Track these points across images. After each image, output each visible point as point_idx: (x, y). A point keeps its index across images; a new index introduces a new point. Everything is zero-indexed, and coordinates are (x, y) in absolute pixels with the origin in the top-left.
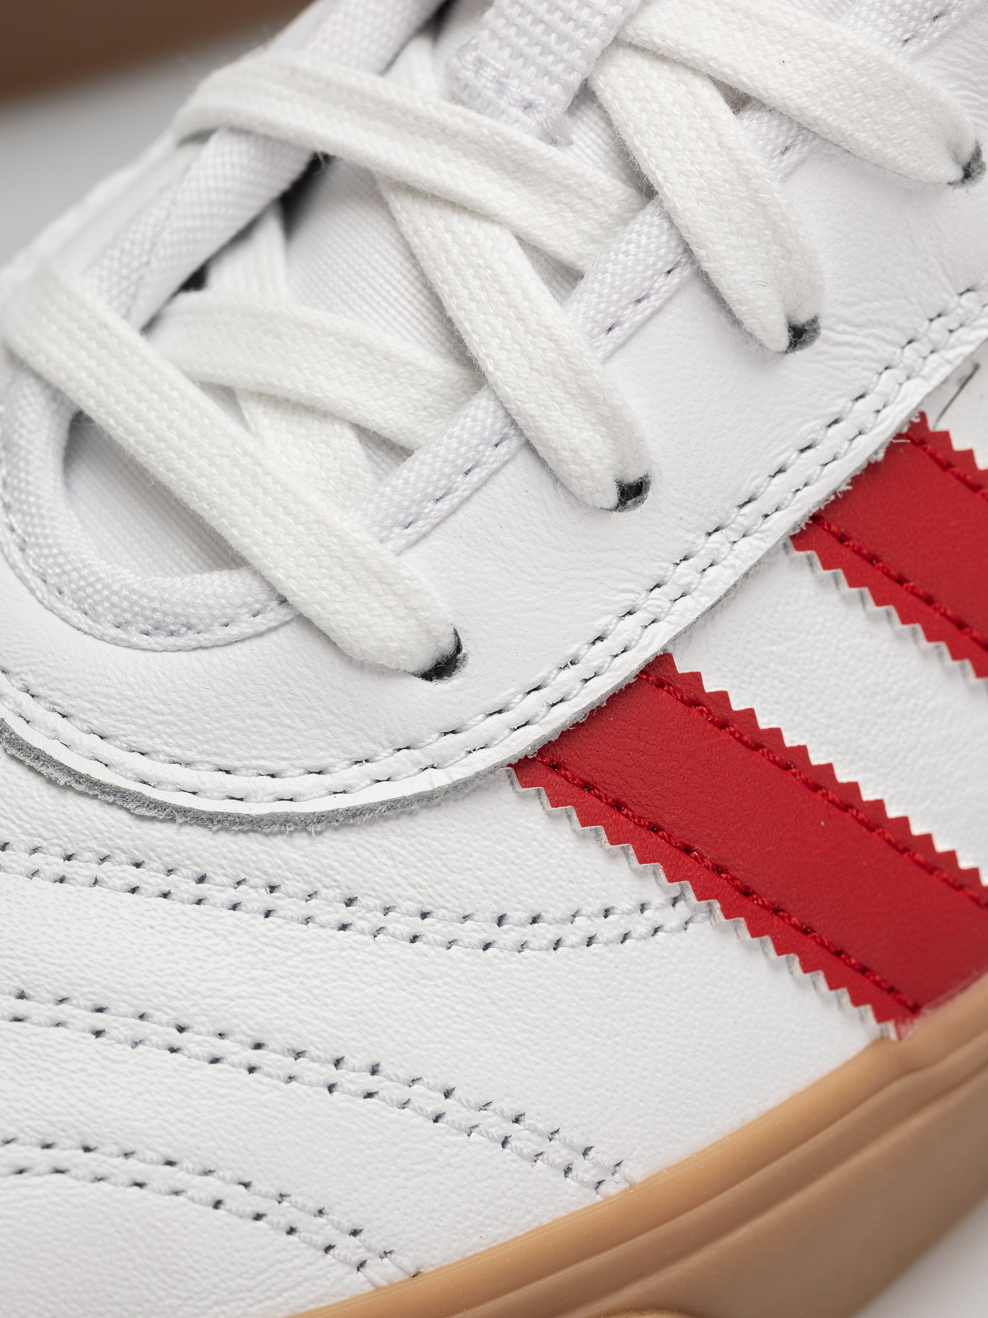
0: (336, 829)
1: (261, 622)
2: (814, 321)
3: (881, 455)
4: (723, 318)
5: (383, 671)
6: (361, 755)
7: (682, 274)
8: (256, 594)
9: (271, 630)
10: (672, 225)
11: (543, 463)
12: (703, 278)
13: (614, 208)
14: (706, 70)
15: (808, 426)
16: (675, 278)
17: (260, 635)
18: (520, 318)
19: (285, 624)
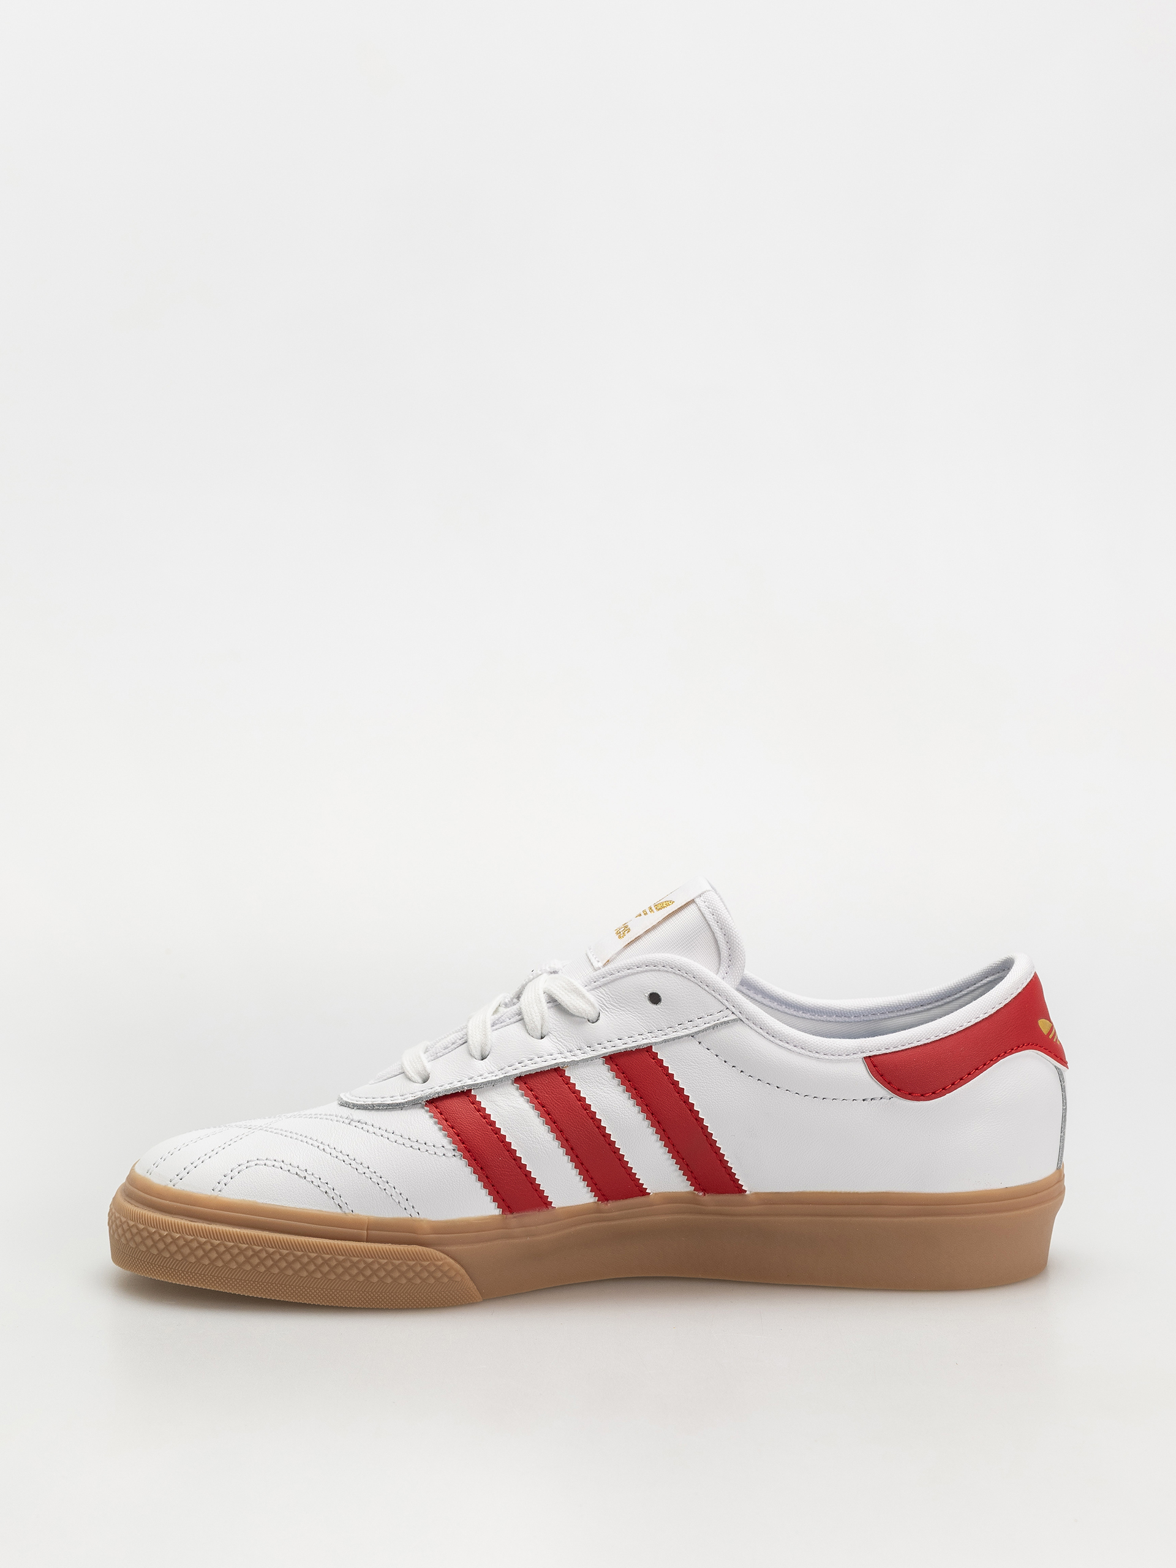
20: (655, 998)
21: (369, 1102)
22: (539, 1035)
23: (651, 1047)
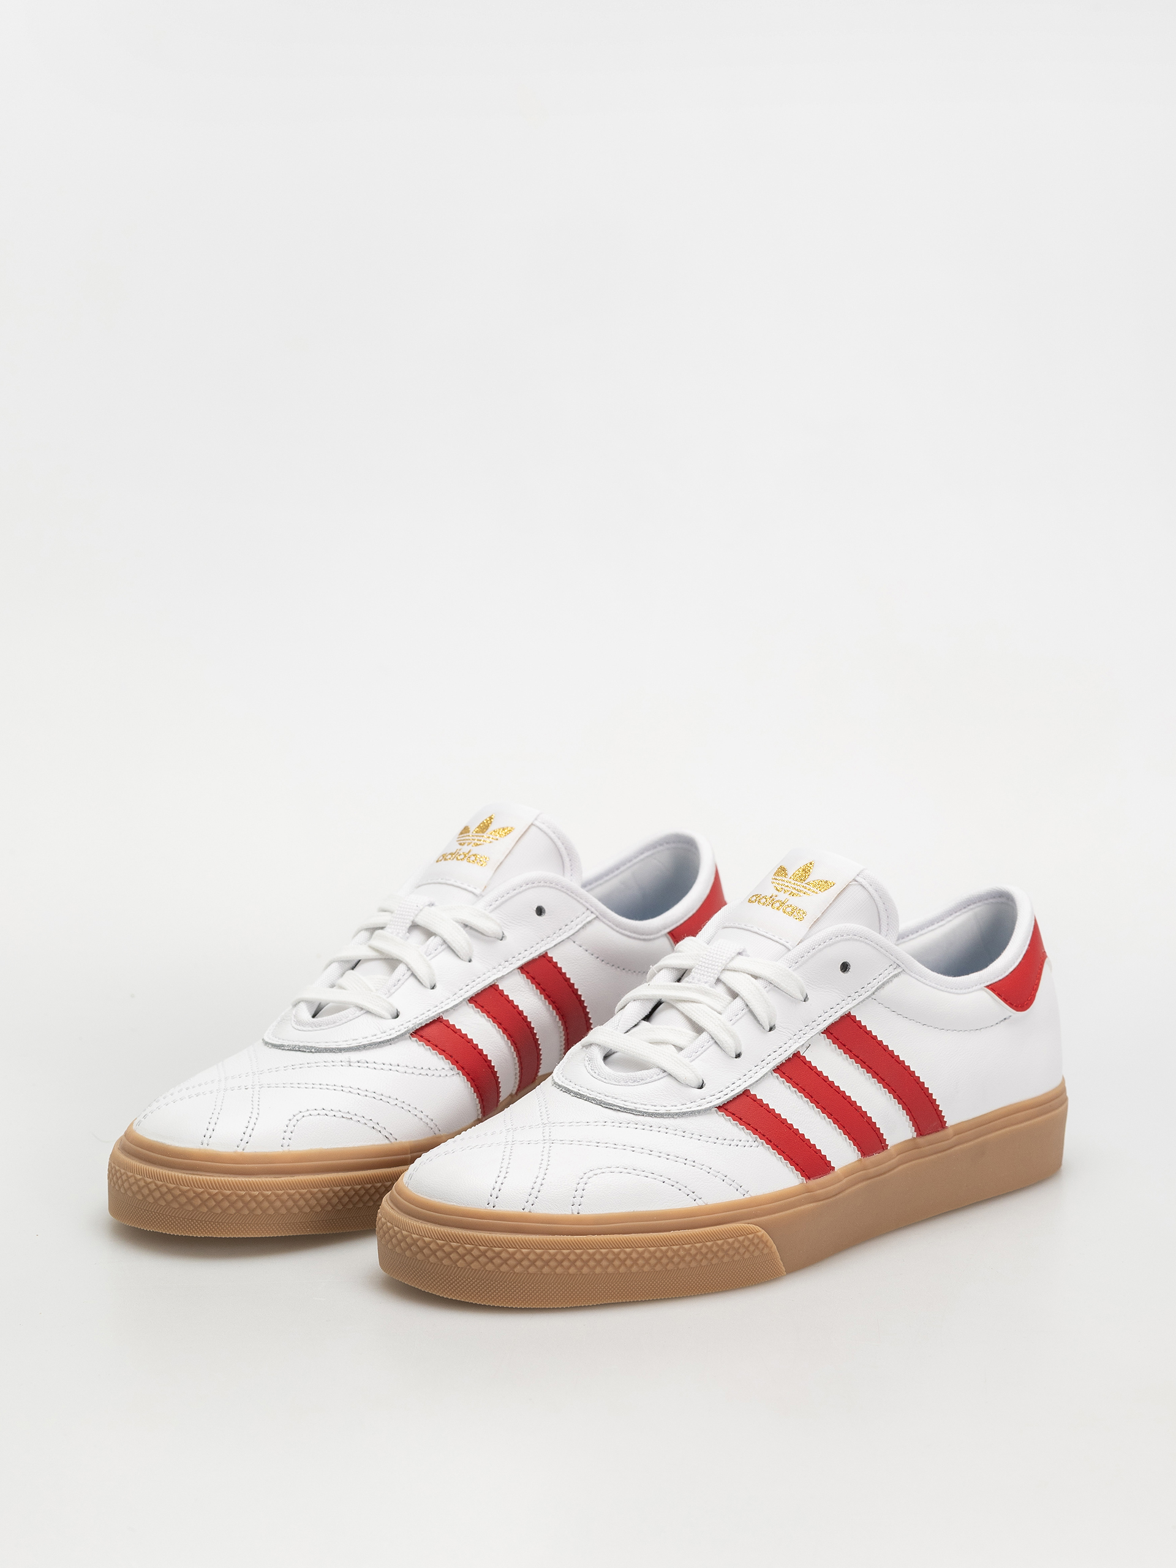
0: (680, 1118)
1: (659, 1077)
2: (774, 1025)
3: (791, 1057)
4: (755, 1022)
5: (688, 1086)
6: (684, 1103)
7: (746, 1010)
8: (658, 1071)
9: (662, 1078)
10: (743, 1000)
11: (719, 1046)
12: (751, 1012)
13: (728, 1001)
14: (747, 972)
15: (775, 1047)
16: (744, 1011)
17: (659, 1079)
18: (711, 1017)
19: (664, 1077)
20: (540, 911)
21: (354, 1044)
22: (468, 959)
23: (546, 953)
